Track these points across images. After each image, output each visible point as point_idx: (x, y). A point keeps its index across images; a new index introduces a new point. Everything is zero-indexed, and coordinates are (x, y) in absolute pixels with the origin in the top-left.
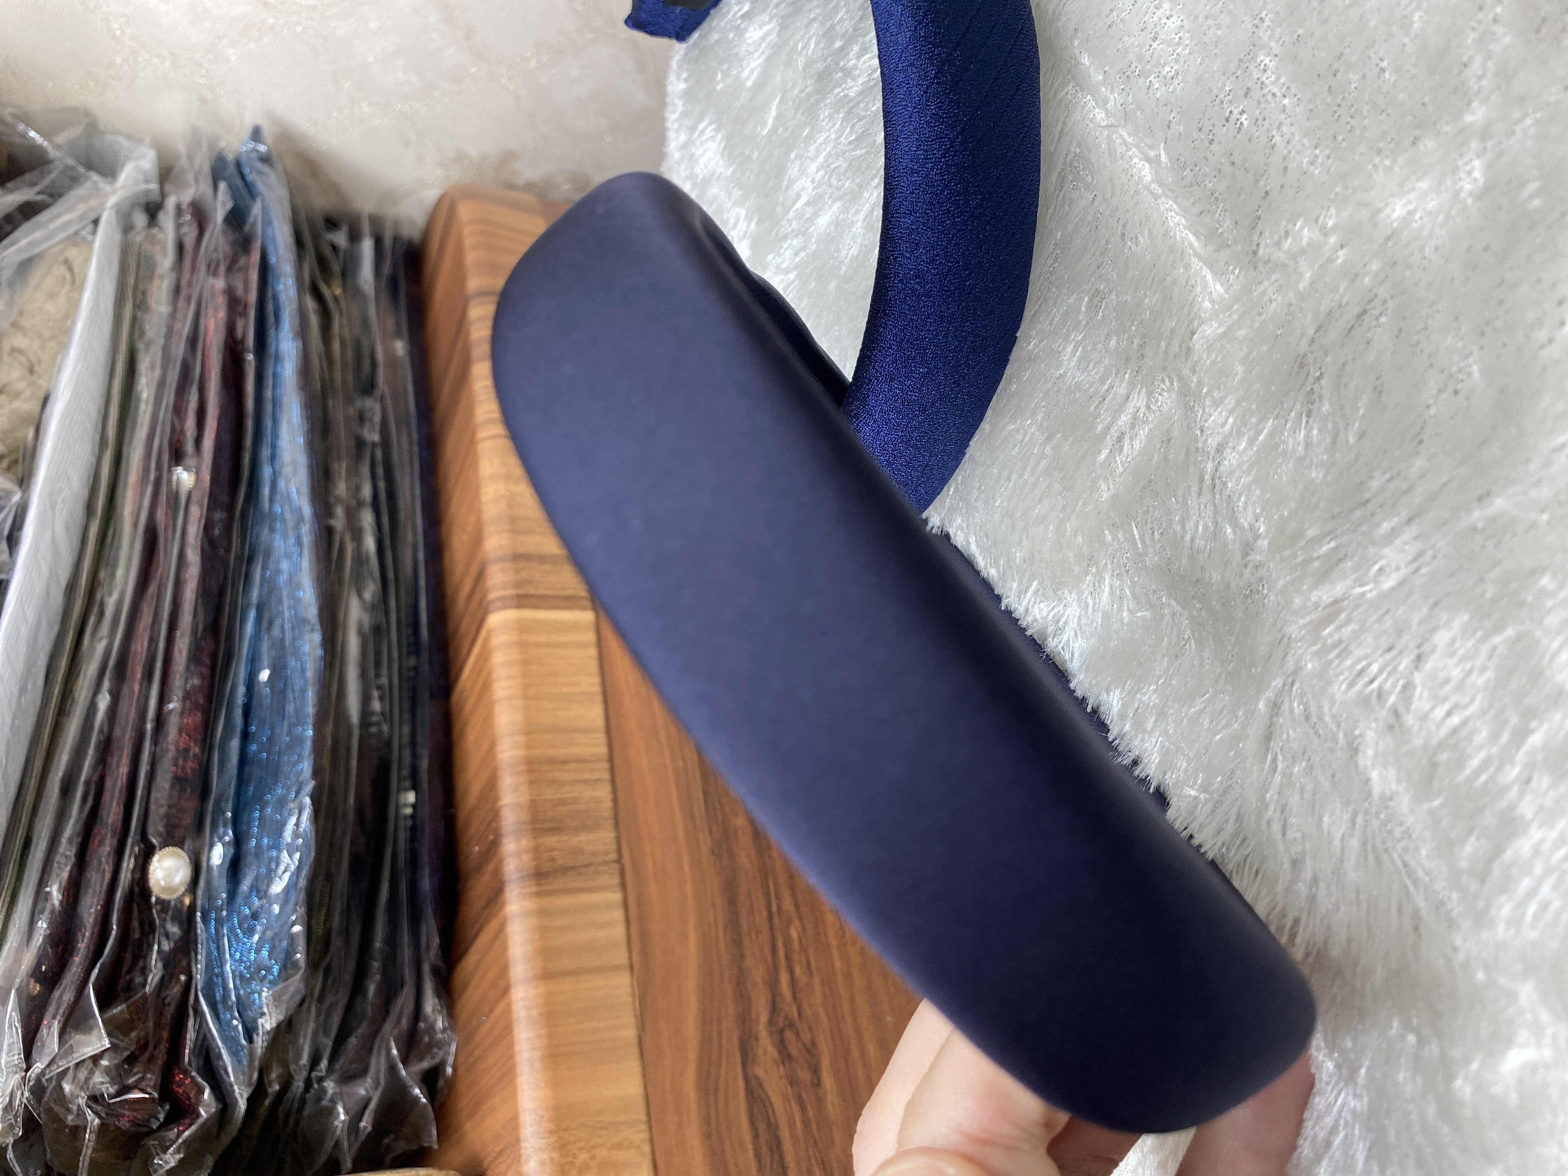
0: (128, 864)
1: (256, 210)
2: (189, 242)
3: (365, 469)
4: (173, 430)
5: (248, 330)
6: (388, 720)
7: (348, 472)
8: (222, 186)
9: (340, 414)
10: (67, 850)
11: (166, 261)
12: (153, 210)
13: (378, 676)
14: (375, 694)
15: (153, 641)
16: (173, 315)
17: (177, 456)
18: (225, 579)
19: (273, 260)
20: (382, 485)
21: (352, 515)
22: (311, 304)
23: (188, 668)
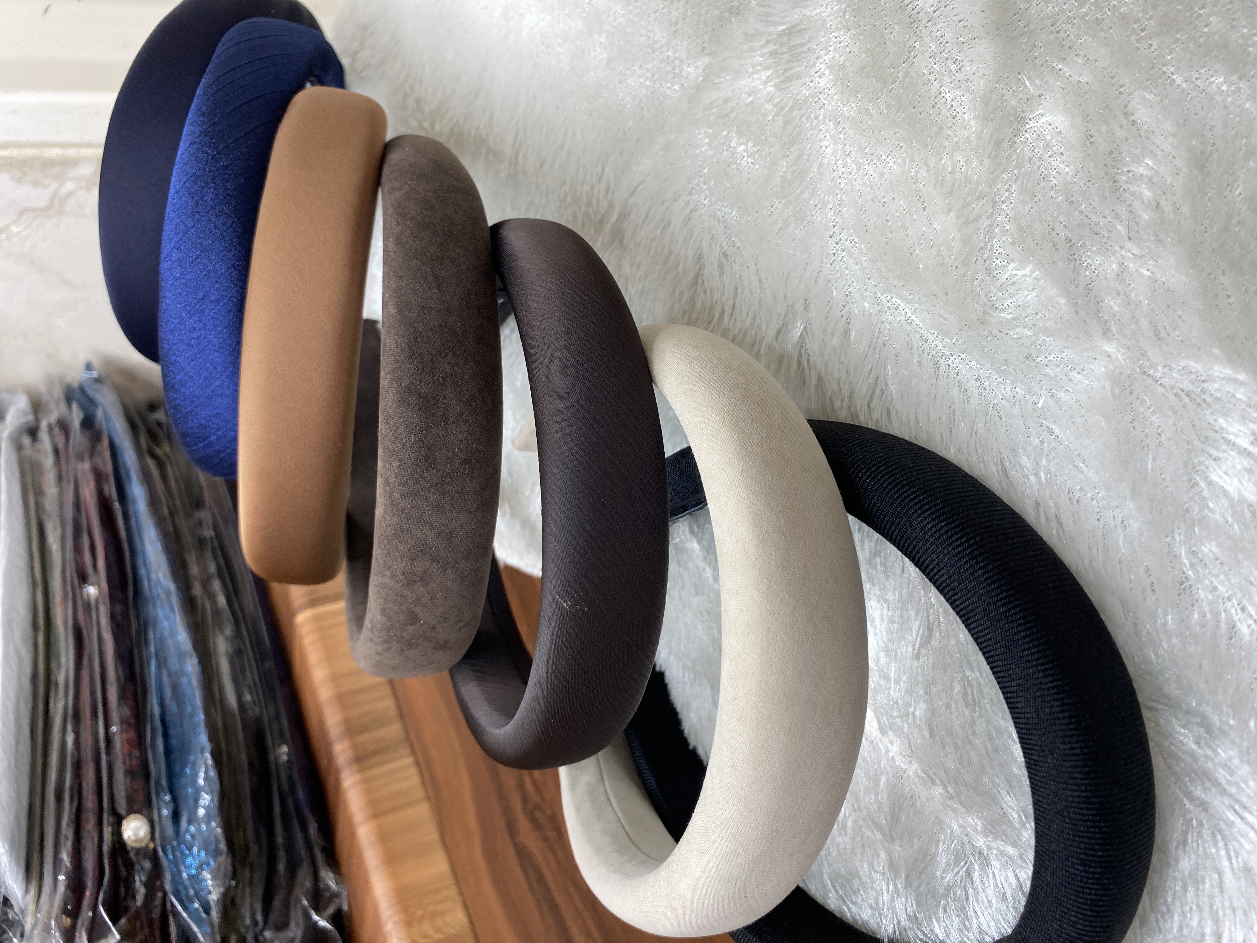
0: (107, 831)
1: (99, 414)
2: (61, 445)
3: (209, 555)
4: (77, 563)
5: (111, 490)
6: (258, 704)
7: (198, 559)
8: (75, 406)
9: (183, 525)
10: (67, 831)
11: (48, 461)
12: (33, 432)
13: (245, 678)
14: (246, 691)
15: (93, 693)
16: (61, 494)
17: (83, 578)
18: (132, 644)
19: (117, 441)
20: (222, 561)
21: (206, 584)
22: (150, 462)
23: (119, 704)
